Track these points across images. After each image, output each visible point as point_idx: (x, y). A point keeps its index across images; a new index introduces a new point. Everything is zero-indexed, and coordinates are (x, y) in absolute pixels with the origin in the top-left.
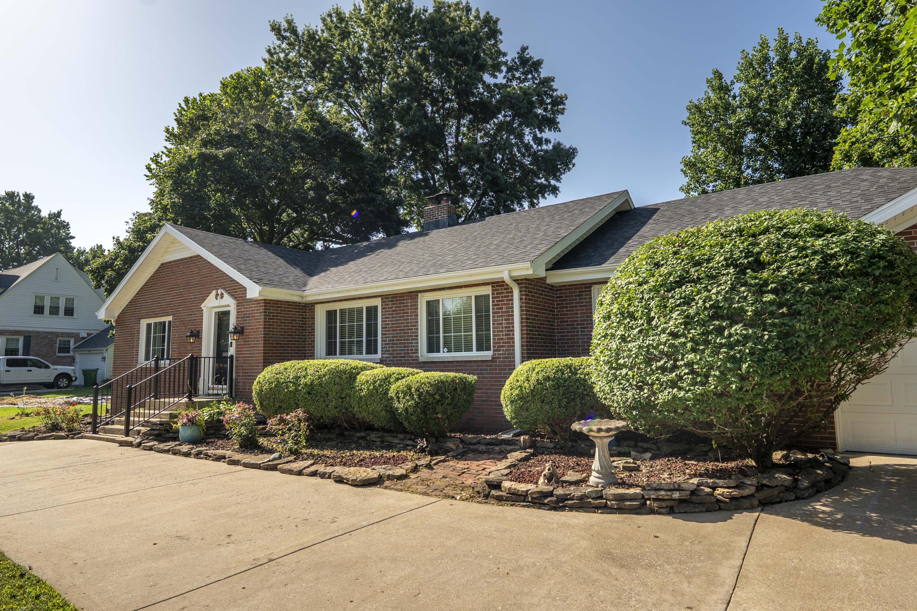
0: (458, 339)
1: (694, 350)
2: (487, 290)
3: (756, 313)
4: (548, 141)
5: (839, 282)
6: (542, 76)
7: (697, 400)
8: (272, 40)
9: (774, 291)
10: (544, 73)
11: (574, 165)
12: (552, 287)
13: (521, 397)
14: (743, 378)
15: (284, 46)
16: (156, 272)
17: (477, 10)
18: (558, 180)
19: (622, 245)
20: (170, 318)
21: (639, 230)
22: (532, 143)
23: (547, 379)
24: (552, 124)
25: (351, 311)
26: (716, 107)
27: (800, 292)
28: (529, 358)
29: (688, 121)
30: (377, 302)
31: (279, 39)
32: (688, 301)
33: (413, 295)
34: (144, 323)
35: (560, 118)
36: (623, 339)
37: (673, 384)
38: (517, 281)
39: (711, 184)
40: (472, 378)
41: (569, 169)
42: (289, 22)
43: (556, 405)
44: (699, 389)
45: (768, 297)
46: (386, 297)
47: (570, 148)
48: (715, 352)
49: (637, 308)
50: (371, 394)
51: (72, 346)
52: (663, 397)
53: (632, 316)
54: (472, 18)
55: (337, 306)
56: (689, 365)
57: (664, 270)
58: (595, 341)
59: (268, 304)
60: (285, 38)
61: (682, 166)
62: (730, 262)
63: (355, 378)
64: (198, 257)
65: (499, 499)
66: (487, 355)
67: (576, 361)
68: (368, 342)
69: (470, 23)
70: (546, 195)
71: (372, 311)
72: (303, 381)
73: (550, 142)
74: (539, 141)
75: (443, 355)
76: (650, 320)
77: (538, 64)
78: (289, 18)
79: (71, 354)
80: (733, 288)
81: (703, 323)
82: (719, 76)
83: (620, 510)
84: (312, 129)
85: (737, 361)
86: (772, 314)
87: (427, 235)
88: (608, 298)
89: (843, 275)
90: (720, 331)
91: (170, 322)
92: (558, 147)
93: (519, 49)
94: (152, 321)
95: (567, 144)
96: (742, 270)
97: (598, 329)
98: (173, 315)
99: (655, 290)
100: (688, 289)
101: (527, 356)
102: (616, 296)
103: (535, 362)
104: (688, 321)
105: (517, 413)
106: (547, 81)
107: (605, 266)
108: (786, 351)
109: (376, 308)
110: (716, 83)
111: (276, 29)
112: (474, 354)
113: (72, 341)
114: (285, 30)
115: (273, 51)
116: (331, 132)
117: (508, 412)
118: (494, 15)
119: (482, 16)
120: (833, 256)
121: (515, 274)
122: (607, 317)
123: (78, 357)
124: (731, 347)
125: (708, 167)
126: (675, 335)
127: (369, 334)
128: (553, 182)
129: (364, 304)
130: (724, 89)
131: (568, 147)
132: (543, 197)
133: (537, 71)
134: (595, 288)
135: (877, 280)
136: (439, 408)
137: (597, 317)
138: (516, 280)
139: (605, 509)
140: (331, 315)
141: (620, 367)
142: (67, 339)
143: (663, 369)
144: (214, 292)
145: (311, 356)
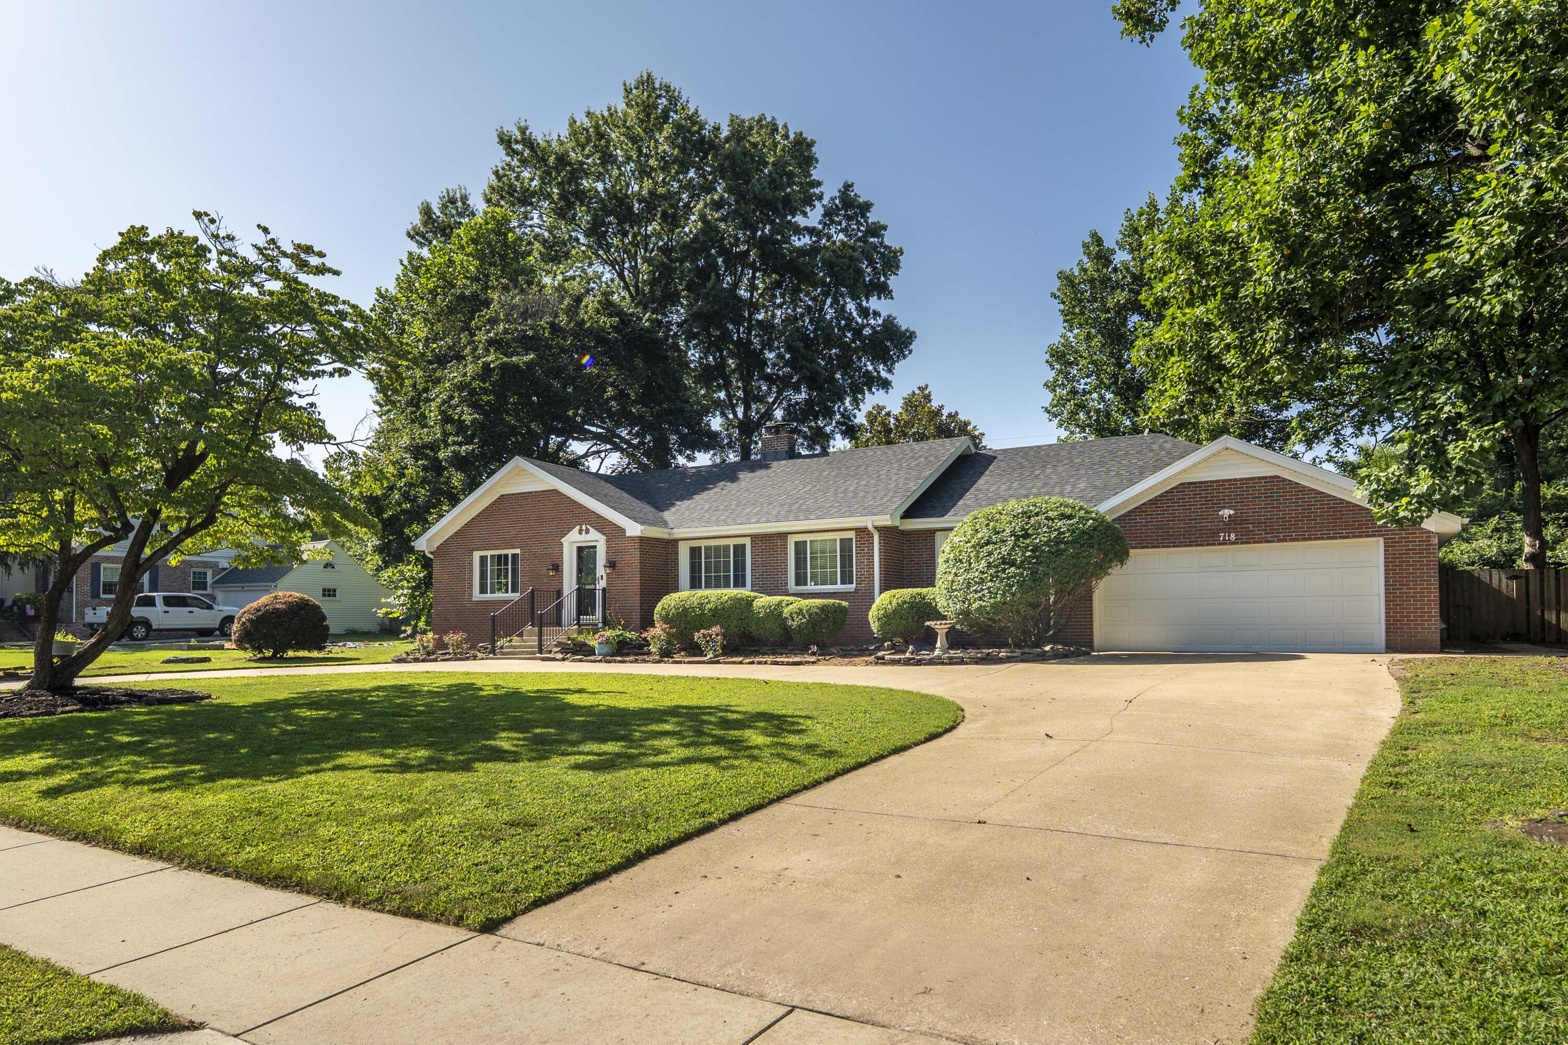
0: (824, 574)
1: (991, 581)
2: (852, 535)
3: (1022, 562)
4: (876, 314)
5: (1063, 546)
6: (870, 221)
7: (992, 606)
8: (499, 157)
9: (1031, 551)
10: (872, 217)
11: (911, 352)
12: (903, 532)
13: (886, 615)
14: (1013, 595)
15: (515, 163)
16: (493, 504)
17: (785, 126)
18: (890, 371)
19: (961, 497)
20: (517, 551)
21: (975, 482)
22: (855, 314)
23: (905, 602)
24: (883, 290)
25: (717, 548)
26: (1092, 281)
27: (1043, 551)
28: (886, 590)
29: (1058, 293)
30: (747, 542)
31: (508, 154)
32: (990, 554)
33: (784, 536)
34: (477, 555)
35: (893, 282)
36: (956, 575)
37: (981, 599)
38: (878, 529)
39: (1082, 381)
40: (845, 604)
41: (904, 357)
42: (523, 131)
43: (910, 620)
44: (992, 601)
45: (1028, 554)
46: (754, 537)
47: (907, 330)
48: (1001, 581)
49: (964, 557)
50: (767, 615)
51: (209, 580)
52: (975, 606)
53: (961, 561)
54: (778, 138)
55: (703, 544)
56: (989, 588)
57: (979, 535)
58: (938, 576)
59: (642, 540)
60: (516, 152)
61: (1047, 356)
62: (1013, 534)
63: (751, 605)
64: (555, 492)
65: (884, 664)
66: (851, 587)
67: (924, 591)
68: (736, 577)
69: (775, 145)
70: (874, 390)
71: (740, 550)
72: (708, 606)
73: (880, 316)
74: (864, 312)
75: (810, 587)
76: (970, 564)
77: (866, 207)
78: (523, 124)
79: (209, 591)
80: (1013, 548)
81: (996, 566)
82: (1099, 241)
83: (951, 664)
84: (611, 326)
85: (1011, 586)
86: (1030, 563)
87: (767, 467)
88: (948, 549)
89: (1066, 543)
90: (1004, 570)
91: (515, 556)
92: (890, 324)
93: (840, 186)
94: (489, 553)
95: (904, 324)
96: (1018, 538)
97: (941, 568)
98: (521, 548)
99: (974, 547)
100: (990, 547)
101: (884, 588)
102: (953, 548)
103: (893, 592)
104: (989, 565)
105: (882, 627)
106: (877, 230)
107: (946, 518)
108: (1034, 581)
109: (744, 546)
110: (1094, 249)
111: (505, 141)
112: (839, 587)
113: (209, 573)
114: (517, 142)
115: (501, 172)
116: (634, 330)
117: (875, 626)
118: (808, 136)
119: (792, 136)
120: (1064, 533)
121: (876, 524)
122: (947, 561)
123: (220, 596)
124: (1008, 578)
125: (1081, 356)
126: (983, 573)
127: (735, 570)
128: (884, 374)
129: (731, 542)
130: (1103, 257)
131: (903, 328)
132: (870, 390)
133: (864, 216)
134: (938, 535)
135: (1082, 546)
136: (825, 625)
137: (940, 559)
138: (876, 528)
139: (943, 664)
140: (695, 552)
141: (954, 591)
142: (202, 570)
143: (976, 591)
144: (578, 527)
145: (676, 589)
